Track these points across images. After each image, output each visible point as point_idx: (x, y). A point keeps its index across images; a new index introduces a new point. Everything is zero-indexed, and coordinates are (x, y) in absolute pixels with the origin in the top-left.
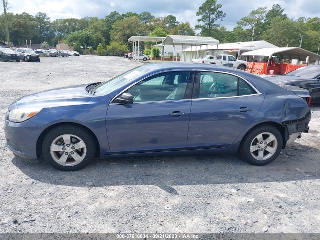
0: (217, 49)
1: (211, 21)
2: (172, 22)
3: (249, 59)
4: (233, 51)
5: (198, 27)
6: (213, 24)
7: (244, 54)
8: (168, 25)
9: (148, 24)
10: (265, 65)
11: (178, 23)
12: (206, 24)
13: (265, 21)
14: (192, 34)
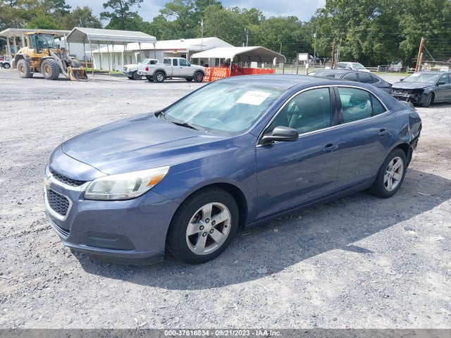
0: (153, 48)
1: (123, 7)
2: (59, 5)
3: (203, 62)
4: (178, 51)
5: (104, 15)
6: (127, 12)
7: (194, 56)
8: (52, 11)
9: (17, 7)
10: (227, 71)
11: (68, 7)
12: (116, 11)
13: (196, 9)
14: (98, 26)
